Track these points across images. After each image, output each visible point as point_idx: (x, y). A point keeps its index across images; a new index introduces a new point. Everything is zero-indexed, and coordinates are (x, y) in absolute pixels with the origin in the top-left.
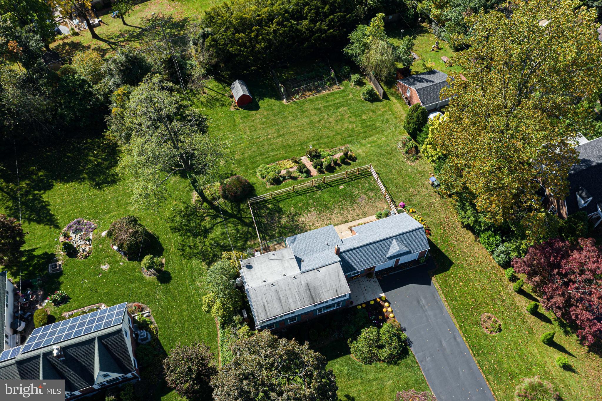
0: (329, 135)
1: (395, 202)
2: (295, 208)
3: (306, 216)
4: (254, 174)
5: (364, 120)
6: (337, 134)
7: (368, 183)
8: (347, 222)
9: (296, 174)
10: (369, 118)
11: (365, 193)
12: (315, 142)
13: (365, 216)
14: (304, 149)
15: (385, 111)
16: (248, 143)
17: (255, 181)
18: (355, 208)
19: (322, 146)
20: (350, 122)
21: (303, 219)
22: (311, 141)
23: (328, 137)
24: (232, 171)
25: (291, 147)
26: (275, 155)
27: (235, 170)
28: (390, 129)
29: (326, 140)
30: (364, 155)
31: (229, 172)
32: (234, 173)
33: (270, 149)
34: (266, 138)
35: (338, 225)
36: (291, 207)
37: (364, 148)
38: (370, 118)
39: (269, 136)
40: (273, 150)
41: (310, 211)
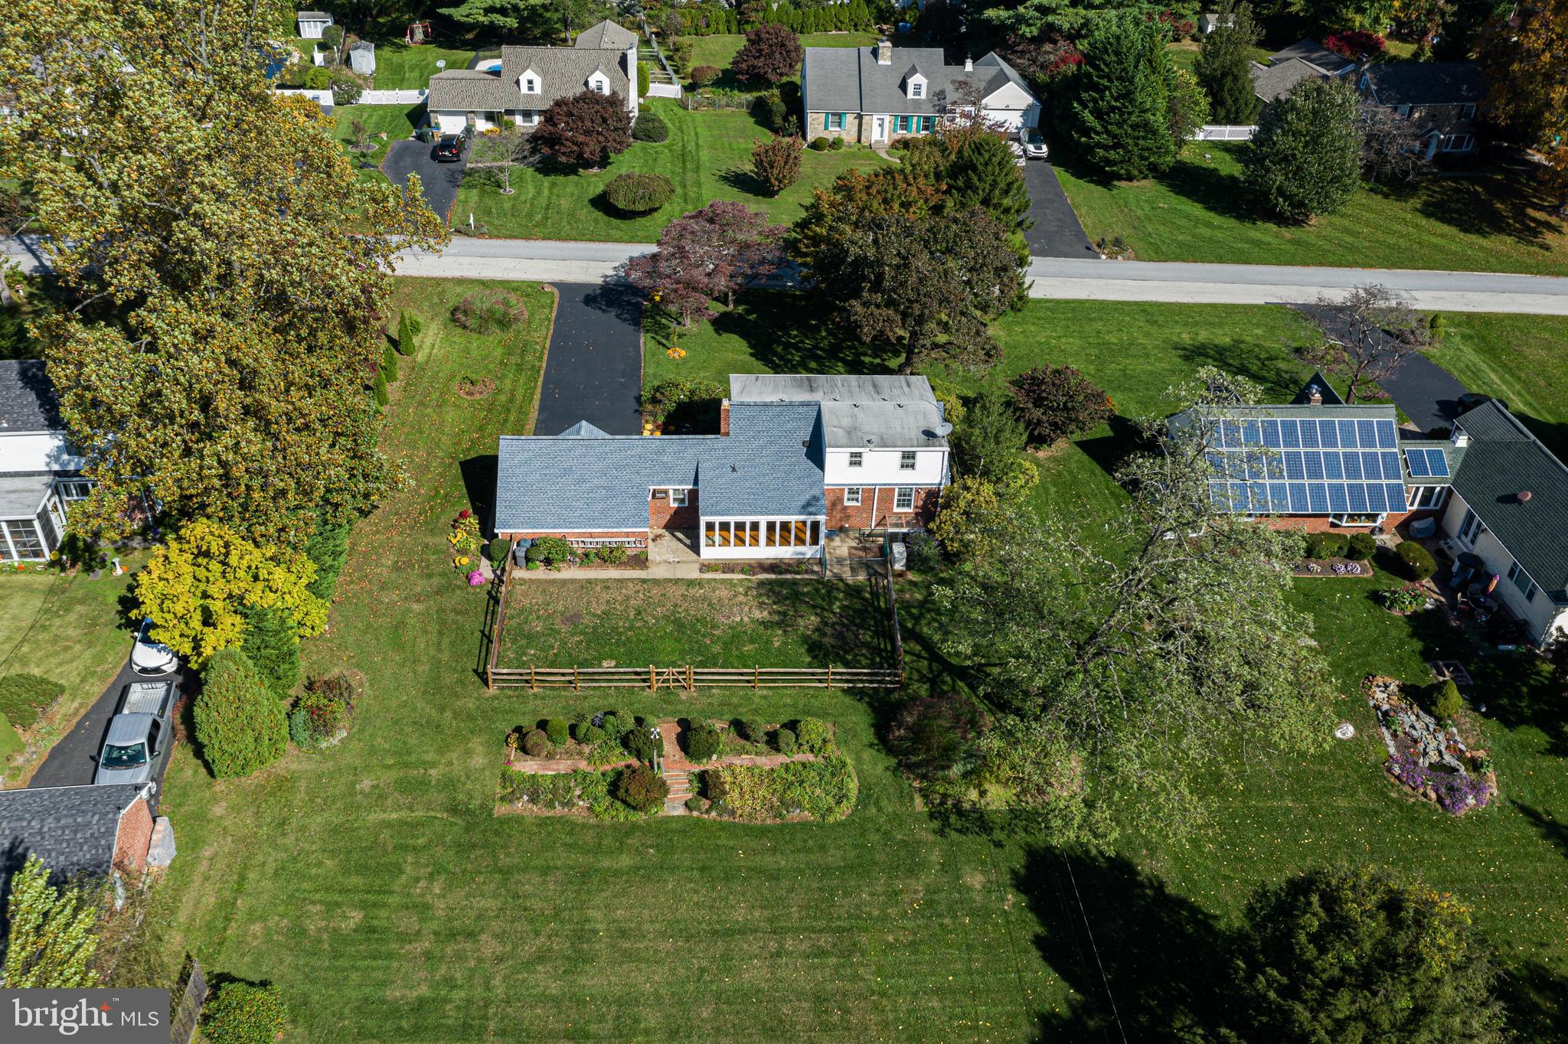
0: (537, 879)
1: (489, 593)
2: (768, 642)
3: (746, 619)
4: (866, 795)
5: (363, 905)
6: (506, 872)
7: (525, 654)
8: (644, 581)
9: (728, 738)
10: (338, 904)
11: (553, 632)
12: (606, 863)
13: (589, 581)
14: (657, 847)
15: (252, 916)
16: (864, 939)
17: (868, 755)
18: (603, 607)
19: (589, 837)
20: (423, 909)
21: (757, 614)
22: (617, 873)
23: (546, 871)
24: (941, 833)
25: (703, 869)
26: (774, 850)
27: (931, 837)
28: (303, 829)
29: (562, 858)
30: (477, 744)
31: (954, 835)
32: (936, 824)
33: (785, 883)
34: (789, 944)
35: (670, 580)
36: (779, 649)
37: (457, 769)
38: (331, 907)
39: (773, 945)
40: (774, 876)
41: (730, 628)
